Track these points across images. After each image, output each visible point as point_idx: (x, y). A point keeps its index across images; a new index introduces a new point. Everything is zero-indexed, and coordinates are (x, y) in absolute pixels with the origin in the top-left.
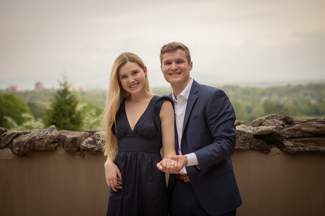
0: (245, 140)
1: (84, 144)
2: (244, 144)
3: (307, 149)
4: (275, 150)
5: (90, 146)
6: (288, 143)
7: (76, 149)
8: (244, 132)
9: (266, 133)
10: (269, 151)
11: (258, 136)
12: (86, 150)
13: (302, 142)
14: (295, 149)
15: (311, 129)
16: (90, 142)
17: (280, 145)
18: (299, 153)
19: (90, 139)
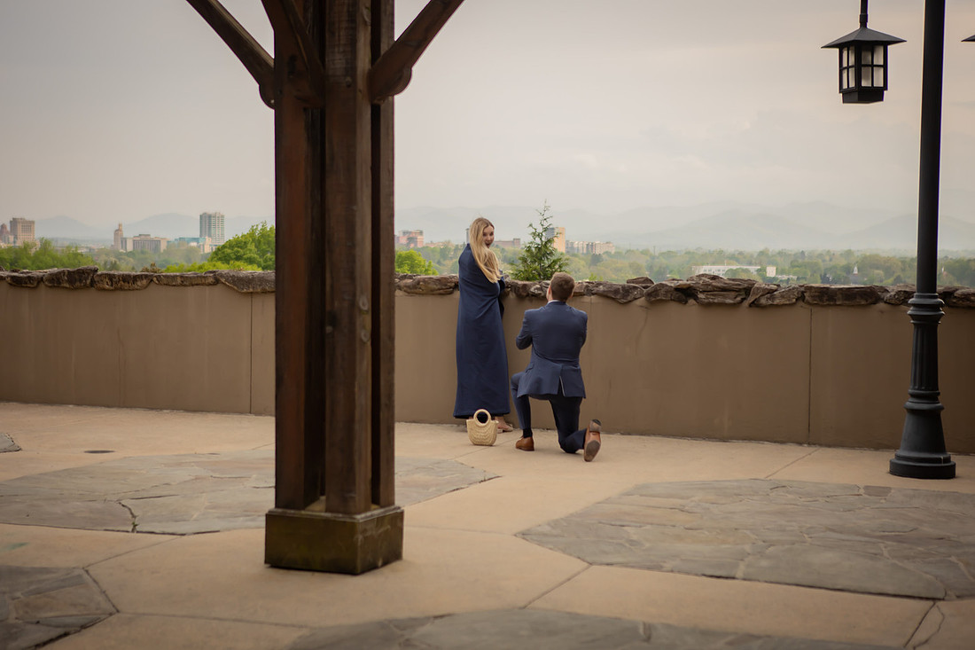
0: (667, 292)
1: (532, 290)
2: (666, 295)
3: (716, 301)
4: (691, 301)
5: (536, 292)
6: (701, 296)
7: (525, 294)
8: (667, 285)
9: (685, 287)
10: (686, 302)
11: (678, 289)
12: (534, 295)
13: (713, 295)
14: (706, 301)
15: (719, 285)
16: (537, 289)
17: (696, 298)
18: (709, 305)
19: (538, 286)
